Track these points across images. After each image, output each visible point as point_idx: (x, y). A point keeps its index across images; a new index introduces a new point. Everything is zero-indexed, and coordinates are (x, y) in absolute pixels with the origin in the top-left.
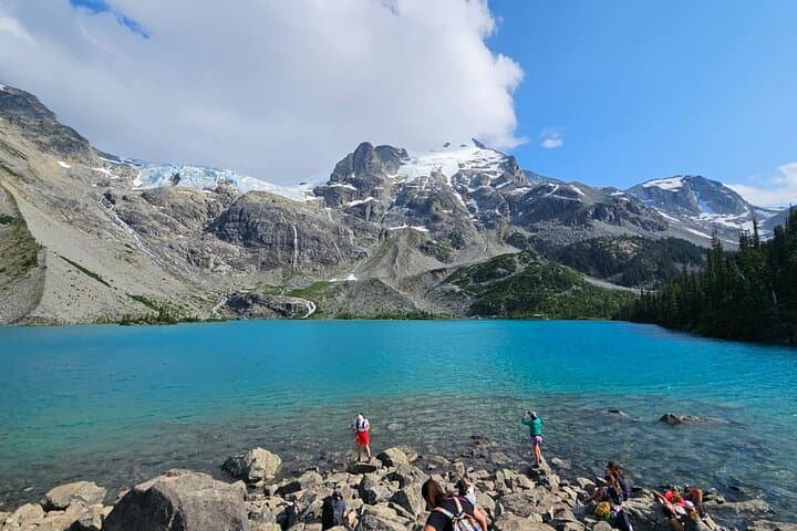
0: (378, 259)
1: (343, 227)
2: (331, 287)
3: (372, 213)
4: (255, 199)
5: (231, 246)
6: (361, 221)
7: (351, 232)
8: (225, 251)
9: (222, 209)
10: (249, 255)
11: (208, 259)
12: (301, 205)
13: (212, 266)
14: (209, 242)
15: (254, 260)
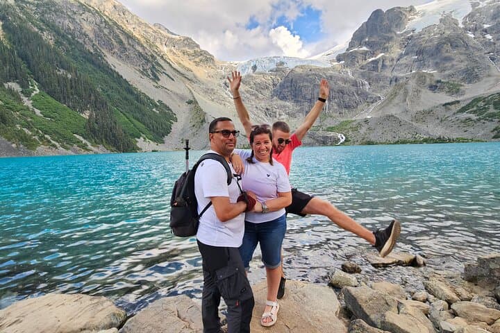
0: (390, 100)
1: (360, 80)
2: (354, 123)
3: (384, 66)
4: (299, 71)
5: (288, 104)
6: (375, 73)
7: (366, 83)
8: (284, 107)
9: (280, 81)
10: (298, 108)
11: (275, 113)
12: (328, 69)
13: (278, 116)
14: (275, 103)
15: (301, 111)
